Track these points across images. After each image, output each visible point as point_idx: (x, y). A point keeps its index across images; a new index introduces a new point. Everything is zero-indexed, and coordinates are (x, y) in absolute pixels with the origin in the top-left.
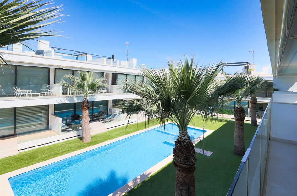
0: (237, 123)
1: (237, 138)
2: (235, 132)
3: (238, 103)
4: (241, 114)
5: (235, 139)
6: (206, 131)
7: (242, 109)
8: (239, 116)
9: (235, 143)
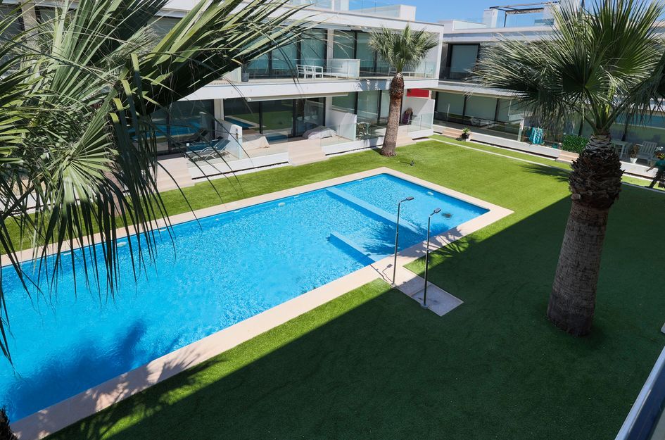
0: (578, 212)
1: (565, 270)
2: (563, 244)
3: (597, 134)
4: (600, 179)
5: (558, 269)
6: (488, 210)
7: (608, 161)
8: (588, 189)
9: (557, 284)
